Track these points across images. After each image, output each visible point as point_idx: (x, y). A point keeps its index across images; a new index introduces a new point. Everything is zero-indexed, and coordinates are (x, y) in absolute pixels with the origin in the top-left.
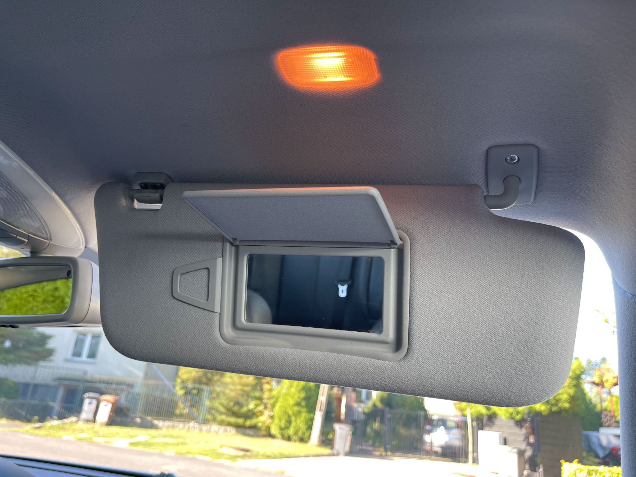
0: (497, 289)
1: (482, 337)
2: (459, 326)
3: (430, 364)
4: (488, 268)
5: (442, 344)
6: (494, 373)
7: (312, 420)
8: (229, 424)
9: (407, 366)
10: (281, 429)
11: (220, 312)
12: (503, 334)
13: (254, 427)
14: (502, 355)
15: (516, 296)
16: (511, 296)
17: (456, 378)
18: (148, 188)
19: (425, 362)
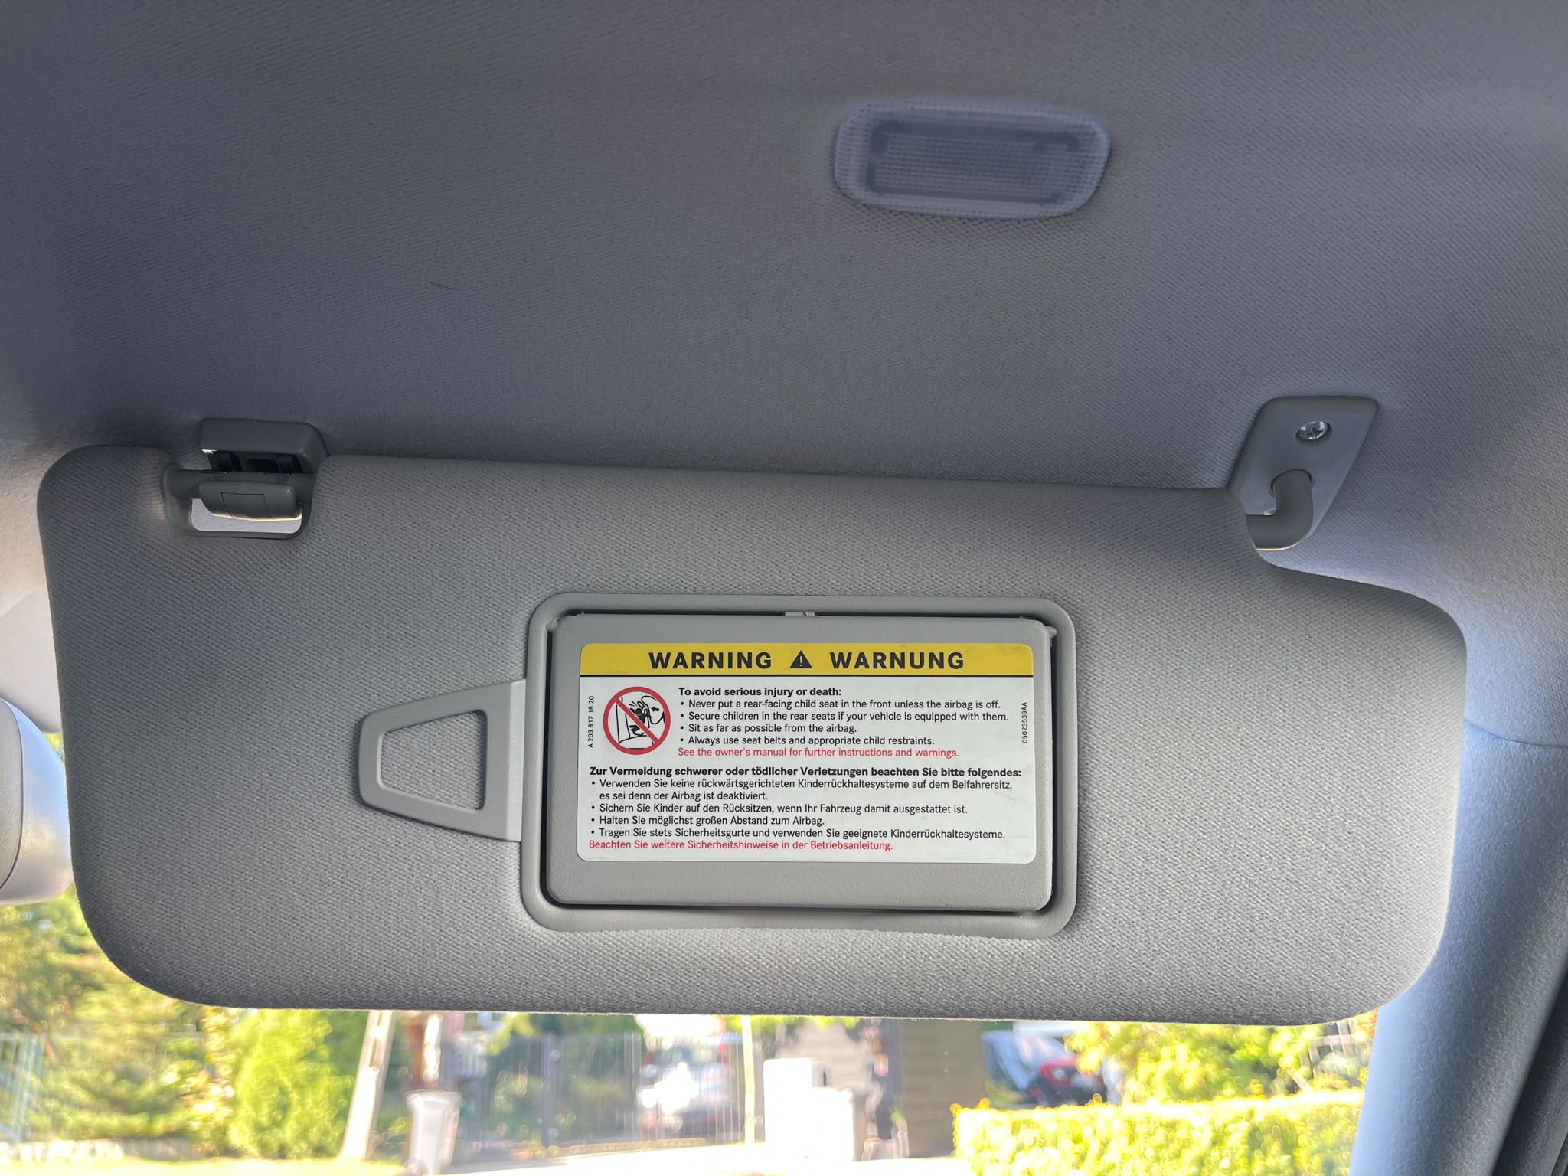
0: (1292, 741)
1: (1262, 861)
2: (1205, 837)
3: (1138, 937)
4: (1269, 693)
5: (1165, 884)
6: (1292, 947)
7: (348, 1093)
8: (104, 1134)
9: (1079, 947)
10: (259, 1128)
11: (520, 840)
12: (1308, 851)
13: (178, 1135)
14: (1309, 901)
15: (1336, 758)
16: (1324, 756)
17: (1202, 967)
18: (239, 469)
19: (1125, 932)
